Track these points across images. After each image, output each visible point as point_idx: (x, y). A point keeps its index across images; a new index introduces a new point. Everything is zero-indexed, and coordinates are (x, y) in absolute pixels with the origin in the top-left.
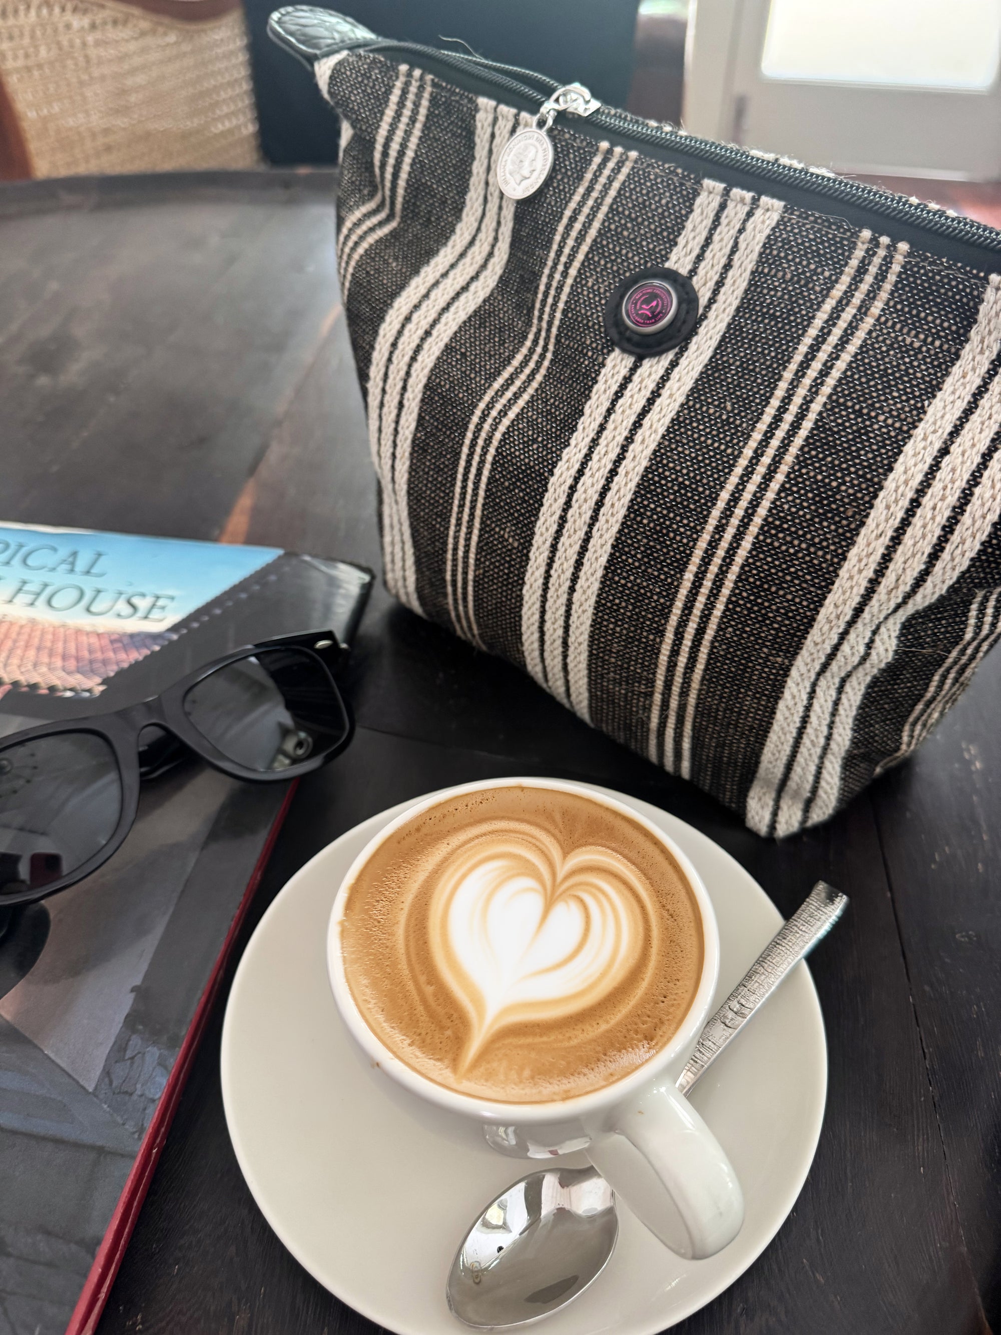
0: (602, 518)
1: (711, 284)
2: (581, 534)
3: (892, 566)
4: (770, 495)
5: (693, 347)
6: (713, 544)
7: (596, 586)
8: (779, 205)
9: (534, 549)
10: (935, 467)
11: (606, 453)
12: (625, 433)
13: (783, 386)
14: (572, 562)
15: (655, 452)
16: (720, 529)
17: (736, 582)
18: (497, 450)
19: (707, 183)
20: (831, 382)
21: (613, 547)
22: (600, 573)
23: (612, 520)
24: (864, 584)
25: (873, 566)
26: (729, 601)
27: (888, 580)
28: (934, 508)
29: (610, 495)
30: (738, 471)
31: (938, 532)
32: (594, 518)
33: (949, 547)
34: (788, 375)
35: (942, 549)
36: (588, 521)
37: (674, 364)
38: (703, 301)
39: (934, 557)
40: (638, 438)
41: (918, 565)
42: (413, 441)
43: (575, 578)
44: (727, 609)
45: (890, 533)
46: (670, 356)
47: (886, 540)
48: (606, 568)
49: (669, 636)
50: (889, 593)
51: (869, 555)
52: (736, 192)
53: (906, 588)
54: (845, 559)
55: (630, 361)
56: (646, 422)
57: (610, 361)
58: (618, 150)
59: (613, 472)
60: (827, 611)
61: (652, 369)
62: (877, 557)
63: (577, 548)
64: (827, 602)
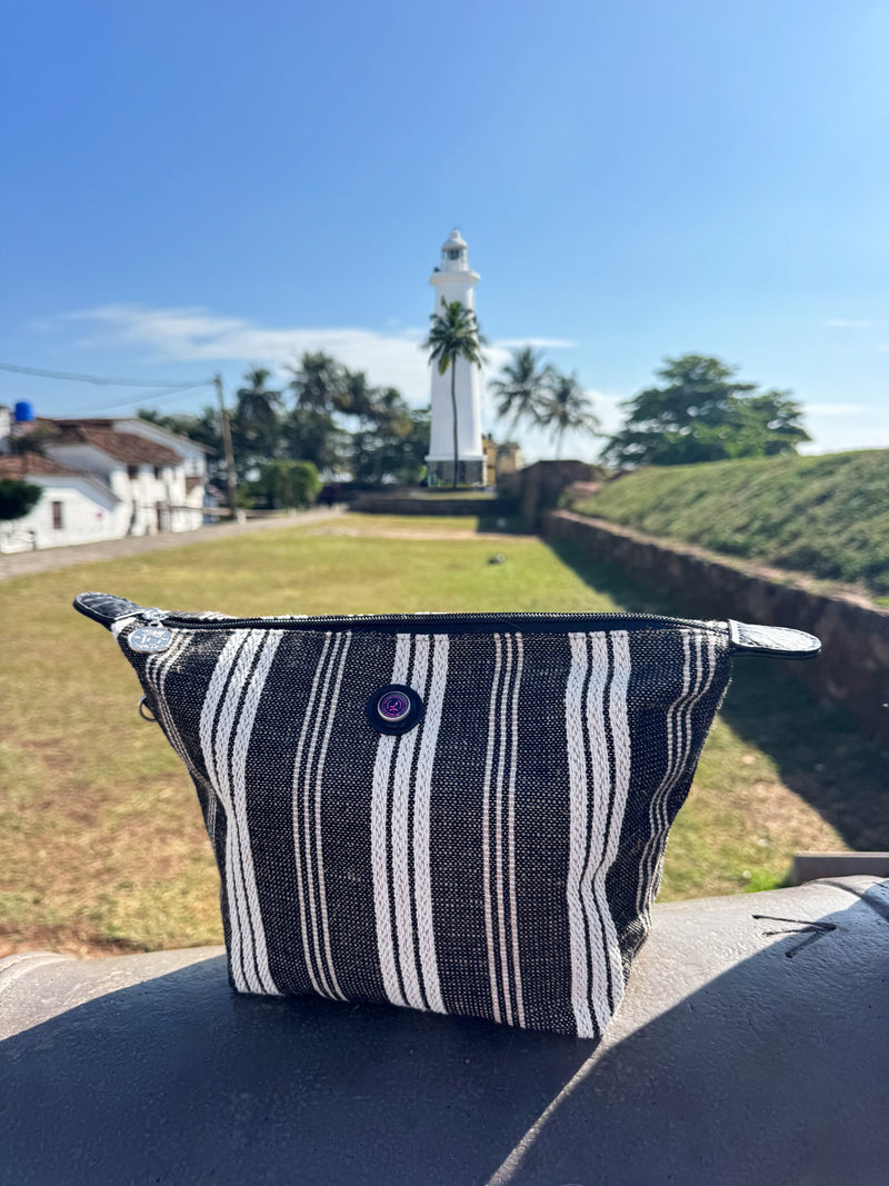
0: (416, 835)
1: (423, 687)
2: (406, 851)
3: (595, 792)
4: (513, 779)
5: (427, 720)
6: (493, 821)
7: (429, 879)
8: (445, 637)
9: (375, 877)
10: (586, 731)
11: (401, 793)
12: (409, 776)
13: (492, 724)
14: (406, 871)
15: (433, 781)
16: (492, 810)
17: (515, 840)
18: (322, 825)
19: (399, 635)
20: (515, 711)
21: (430, 849)
22: (428, 870)
23: (423, 832)
24: (586, 809)
25: (585, 797)
26: (516, 854)
27: (597, 801)
28: (598, 751)
29: (415, 817)
30: (488, 773)
31: (608, 763)
32: (411, 837)
33: (617, 768)
34: (492, 718)
35: (615, 771)
36: (407, 840)
37: (421, 731)
38: (422, 697)
39: (613, 778)
40: (418, 776)
41: (607, 786)
42: (251, 847)
43: (412, 883)
44: (517, 860)
45: (584, 775)
46: (416, 729)
47: (585, 780)
48: (431, 865)
49: (488, 896)
50: (600, 809)
51: (581, 792)
52: (418, 637)
53: (607, 802)
54: (569, 800)
55: (393, 739)
56: (419, 765)
57: (381, 742)
58: (339, 634)
59: (411, 802)
60: (573, 835)
61: (408, 740)
62: (585, 791)
63: (406, 861)
64: (571, 830)
